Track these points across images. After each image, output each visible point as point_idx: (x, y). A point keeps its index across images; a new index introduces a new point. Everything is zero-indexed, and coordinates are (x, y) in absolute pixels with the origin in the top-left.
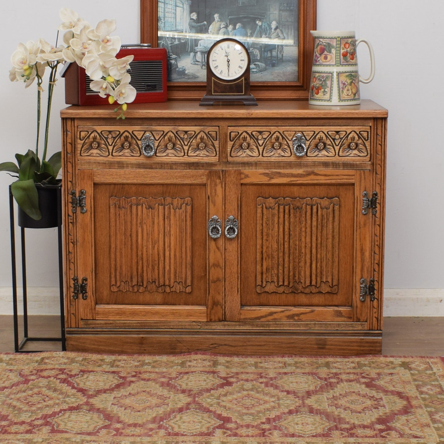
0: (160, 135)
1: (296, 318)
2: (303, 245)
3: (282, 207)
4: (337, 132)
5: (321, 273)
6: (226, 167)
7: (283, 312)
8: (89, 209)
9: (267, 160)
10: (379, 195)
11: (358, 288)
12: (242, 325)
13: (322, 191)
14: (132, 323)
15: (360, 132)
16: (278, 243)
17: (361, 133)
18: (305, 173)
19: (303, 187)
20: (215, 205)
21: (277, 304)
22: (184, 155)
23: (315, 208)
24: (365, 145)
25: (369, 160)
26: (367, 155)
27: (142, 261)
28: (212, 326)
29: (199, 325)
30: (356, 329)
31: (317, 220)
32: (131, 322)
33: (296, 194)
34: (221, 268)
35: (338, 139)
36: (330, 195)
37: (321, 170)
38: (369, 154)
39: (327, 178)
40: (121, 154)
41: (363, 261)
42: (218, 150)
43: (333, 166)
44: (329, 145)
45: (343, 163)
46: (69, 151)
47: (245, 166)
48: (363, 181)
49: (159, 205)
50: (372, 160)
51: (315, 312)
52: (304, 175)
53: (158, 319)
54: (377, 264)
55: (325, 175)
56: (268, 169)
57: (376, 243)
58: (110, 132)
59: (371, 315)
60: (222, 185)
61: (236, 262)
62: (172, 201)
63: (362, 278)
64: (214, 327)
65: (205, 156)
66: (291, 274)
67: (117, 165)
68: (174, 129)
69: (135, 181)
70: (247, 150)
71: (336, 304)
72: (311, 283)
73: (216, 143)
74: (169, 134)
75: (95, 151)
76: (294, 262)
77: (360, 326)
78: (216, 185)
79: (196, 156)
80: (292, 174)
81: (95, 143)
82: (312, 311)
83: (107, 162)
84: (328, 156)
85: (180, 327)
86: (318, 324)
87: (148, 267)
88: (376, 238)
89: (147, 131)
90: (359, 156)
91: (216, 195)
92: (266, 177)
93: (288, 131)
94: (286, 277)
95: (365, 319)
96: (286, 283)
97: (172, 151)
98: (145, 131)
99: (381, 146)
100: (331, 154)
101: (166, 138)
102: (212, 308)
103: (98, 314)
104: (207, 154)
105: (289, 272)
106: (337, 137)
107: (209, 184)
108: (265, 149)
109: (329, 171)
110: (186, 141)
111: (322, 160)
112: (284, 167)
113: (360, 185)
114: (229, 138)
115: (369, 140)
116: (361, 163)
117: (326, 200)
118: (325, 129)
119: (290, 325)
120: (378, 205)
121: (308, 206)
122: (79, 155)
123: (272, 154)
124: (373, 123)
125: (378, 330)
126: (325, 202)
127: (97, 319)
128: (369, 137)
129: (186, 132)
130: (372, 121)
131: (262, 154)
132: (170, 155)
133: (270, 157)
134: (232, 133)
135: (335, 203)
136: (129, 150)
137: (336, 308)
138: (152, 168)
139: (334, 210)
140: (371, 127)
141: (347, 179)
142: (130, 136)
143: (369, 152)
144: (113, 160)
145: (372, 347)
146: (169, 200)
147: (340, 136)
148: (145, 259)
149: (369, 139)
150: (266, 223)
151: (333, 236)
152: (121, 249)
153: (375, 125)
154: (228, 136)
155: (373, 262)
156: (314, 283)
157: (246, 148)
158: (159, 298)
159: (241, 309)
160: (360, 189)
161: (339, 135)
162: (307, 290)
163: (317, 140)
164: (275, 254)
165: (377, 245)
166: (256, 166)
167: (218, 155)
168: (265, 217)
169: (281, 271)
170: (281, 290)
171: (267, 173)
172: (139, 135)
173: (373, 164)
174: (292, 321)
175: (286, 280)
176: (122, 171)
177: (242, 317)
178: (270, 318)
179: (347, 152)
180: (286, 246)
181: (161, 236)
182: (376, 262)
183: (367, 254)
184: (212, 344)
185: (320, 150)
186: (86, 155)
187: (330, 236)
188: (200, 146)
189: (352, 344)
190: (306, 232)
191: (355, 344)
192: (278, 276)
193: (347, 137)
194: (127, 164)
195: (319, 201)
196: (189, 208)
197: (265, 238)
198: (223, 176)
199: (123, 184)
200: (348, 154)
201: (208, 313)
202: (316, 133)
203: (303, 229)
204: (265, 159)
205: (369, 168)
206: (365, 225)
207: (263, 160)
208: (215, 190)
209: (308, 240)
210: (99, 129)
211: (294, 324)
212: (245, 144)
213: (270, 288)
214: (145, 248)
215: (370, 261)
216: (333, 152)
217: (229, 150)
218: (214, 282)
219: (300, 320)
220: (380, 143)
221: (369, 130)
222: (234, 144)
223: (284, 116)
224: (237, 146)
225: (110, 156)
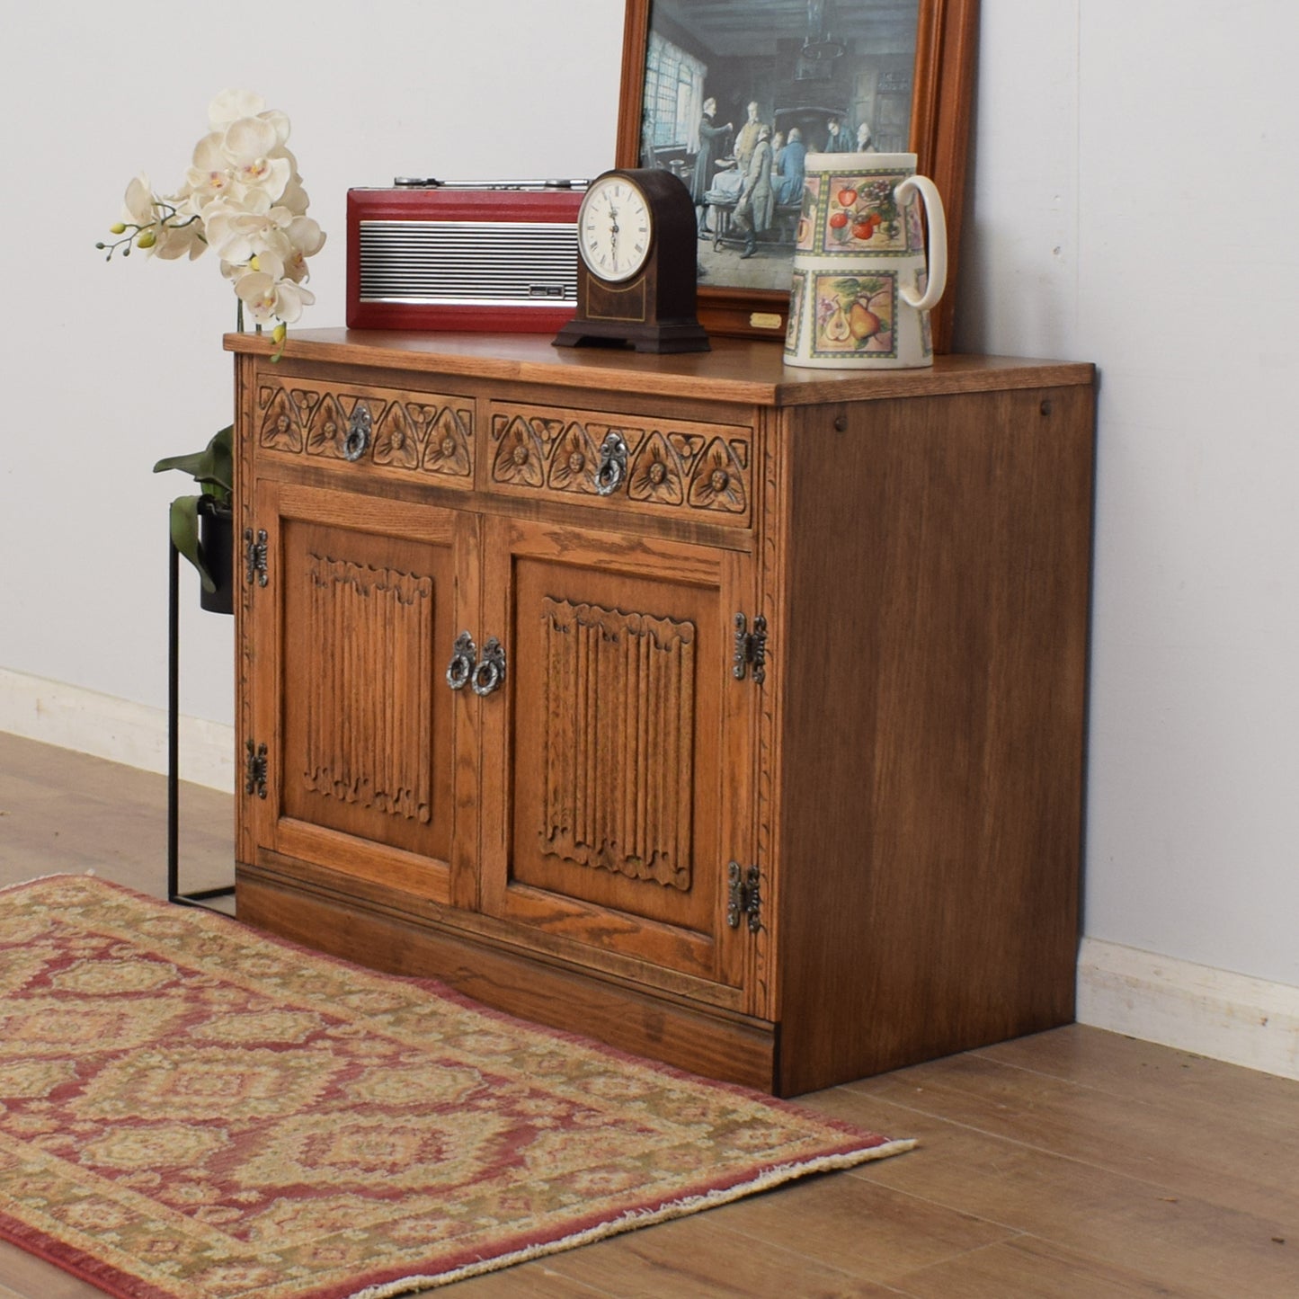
0: (380, 410)
1: (606, 939)
2: (621, 741)
3: (582, 629)
4: (688, 437)
5: (655, 826)
6: (487, 507)
7: (580, 915)
8: (272, 581)
9: (556, 499)
10: (769, 628)
11: (724, 884)
12: (512, 934)
13: (661, 599)
14: (333, 877)
15: (732, 441)
16: (575, 723)
17: (734, 444)
18: (624, 544)
19: (628, 582)
20: (466, 603)
21: (577, 892)
22: (417, 467)
23: (643, 641)
24: (740, 481)
25: (746, 525)
26: (743, 511)
27: (350, 723)
28: (461, 919)
29: (438, 912)
30: (720, 1004)
31: (648, 676)
32: (332, 873)
33: (615, 601)
34: (474, 770)
35: (688, 457)
36: (678, 614)
37: (655, 541)
38: (748, 508)
39: (668, 563)
40: (321, 449)
41: (734, 811)
42: (472, 461)
43: (678, 530)
44: (672, 472)
45: (697, 527)
46: (245, 435)
47: (518, 510)
48: (736, 583)
49: (377, 587)
50: (754, 525)
51: (642, 932)
52: (625, 549)
53: (372, 878)
54: (764, 826)
55: (663, 555)
56: (559, 522)
57: (764, 767)
58: (305, 393)
59: (752, 971)
60: (479, 551)
61: (500, 760)
62: (400, 580)
63: (732, 859)
64: (463, 925)
65: (451, 472)
66: (599, 815)
67: (313, 477)
68: (403, 397)
69: (340, 521)
70: (524, 467)
71: (688, 923)
72: (635, 849)
73: (470, 440)
74: (393, 410)
75: (282, 439)
76: (605, 783)
77: (728, 998)
78: (468, 553)
79: (436, 471)
80: (601, 542)
81: (282, 418)
82: (636, 930)
83: (299, 468)
84: (668, 503)
85: (408, 909)
86: (647, 968)
87: (358, 741)
88: (763, 750)
89: (361, 398)
90: (729, 511)
91: (468, 576)
92: (554, 544)
93: (595, 425)
94: (589, 822)
95: (739, 979)
96: (589, 839)
97: (400, 454)
98: (358, 398)
99: (774, 484)
100: (674, 499)
101: (390, 418)
102: (459, 874)
103: (281, 838)
104: (455, 467)
105: (595, 810)
106: (686, 450)
107: (457, 545)
108: (553, 469)
109: (670, 545)
110: (422, 428)
111: (657, 514)
112: (588, 523)
113: (731, 593)
114: (490, 431)
115: (749, 468)
116: (733, 532)
117: (667, 624)
118: (665, 426)
119: (595, 957)
120: (767, 658)
121: (630, 635)
122: (257, 443)
123: (565, 483)
124: (757, 419)
125: (763, 1019)
126: (665, 631)
127: (280, 850)
128: (749, 458)
129: (422, 406)
130: (755, 413)
131: (548, 482)
132: (395, 464)
133: (562, 489)
134: (497, 419)
135: (685, 635)
136: (332, 443)
137: (683, 934)
138: (365, 492)
139: (680, 656)
140: (752, 428)
141: (705, 572)
142: (334, 408)
143: (748, 501)
144: (306, 463)
145: (752, 1064)
146: (394, 576)
147: (692, 449)
148: (354, 721)
149: (749, 463)
150: (555, 667)
151: (678, 730)
152: (318, 687)
153: (762, 426)
154: (490, 426)
155: (755, 820)
156: (640, 852)
157: (520, 461)
158: (378, 825)
159: (506, 890)
160: (730, 606)
161: (690, 445)
162: (630, 869)
163: (648, 455)
164: (571, 753)
165: (765, 772)
166: (538, 513)
167: (472, 474)
168: (553, 651)
169: (580, 804)
170: (582, 854)
171: (556, 534)
172: (347, 404)
173: (756, 537)
174: (596, 945)
175: (589, 830)
176: (320, 493)
177: (510, 911)
178: (559, 925)
179: (707, 496)
180: (590, 738)
181: (379, 666)
182: (763, 820)
183: (744, 792)
184: (461, 969)
185: (655, 486)
186: (268, 445)
187: (672, 727)
188: (444, 445)
189: (711, 1045)
190: (626, 709)
191: (718, 1047)
192: (575, 816)
193: (706, 453)
194: (330, 477)
195: (654, 625)
196: (426, 602)
197: (552, 706)
198: (480, 529)
199: (329, 526)
200: (707, 502)
201: (452, 884)
202: (647, 436)
203: (622, 699)
204: (553, 496)
205: (748, 546)
206: (739, 708)
207: (548, 498)
208: (468, 564)
209: (631, 731)
210: (290, 383)
211: (603, 957)
212: (519, 451)
213: (563, 844)
214: (354, 691)
215: (750, 815)
216: (678, 491)
217: (490, 462)
218: (464, 805)
219: (612, 947)
220: (773, 479)
221: (749, 440)
222: (499, 449)
223: (574, 383)
224: (505, 455)
225: (303, 453)
